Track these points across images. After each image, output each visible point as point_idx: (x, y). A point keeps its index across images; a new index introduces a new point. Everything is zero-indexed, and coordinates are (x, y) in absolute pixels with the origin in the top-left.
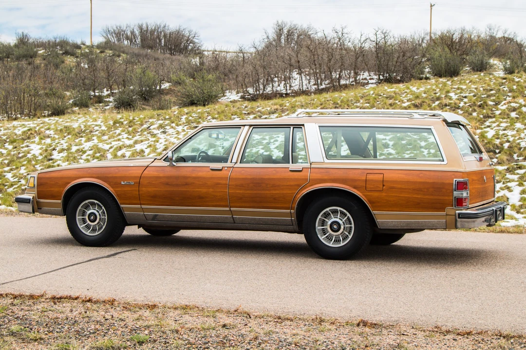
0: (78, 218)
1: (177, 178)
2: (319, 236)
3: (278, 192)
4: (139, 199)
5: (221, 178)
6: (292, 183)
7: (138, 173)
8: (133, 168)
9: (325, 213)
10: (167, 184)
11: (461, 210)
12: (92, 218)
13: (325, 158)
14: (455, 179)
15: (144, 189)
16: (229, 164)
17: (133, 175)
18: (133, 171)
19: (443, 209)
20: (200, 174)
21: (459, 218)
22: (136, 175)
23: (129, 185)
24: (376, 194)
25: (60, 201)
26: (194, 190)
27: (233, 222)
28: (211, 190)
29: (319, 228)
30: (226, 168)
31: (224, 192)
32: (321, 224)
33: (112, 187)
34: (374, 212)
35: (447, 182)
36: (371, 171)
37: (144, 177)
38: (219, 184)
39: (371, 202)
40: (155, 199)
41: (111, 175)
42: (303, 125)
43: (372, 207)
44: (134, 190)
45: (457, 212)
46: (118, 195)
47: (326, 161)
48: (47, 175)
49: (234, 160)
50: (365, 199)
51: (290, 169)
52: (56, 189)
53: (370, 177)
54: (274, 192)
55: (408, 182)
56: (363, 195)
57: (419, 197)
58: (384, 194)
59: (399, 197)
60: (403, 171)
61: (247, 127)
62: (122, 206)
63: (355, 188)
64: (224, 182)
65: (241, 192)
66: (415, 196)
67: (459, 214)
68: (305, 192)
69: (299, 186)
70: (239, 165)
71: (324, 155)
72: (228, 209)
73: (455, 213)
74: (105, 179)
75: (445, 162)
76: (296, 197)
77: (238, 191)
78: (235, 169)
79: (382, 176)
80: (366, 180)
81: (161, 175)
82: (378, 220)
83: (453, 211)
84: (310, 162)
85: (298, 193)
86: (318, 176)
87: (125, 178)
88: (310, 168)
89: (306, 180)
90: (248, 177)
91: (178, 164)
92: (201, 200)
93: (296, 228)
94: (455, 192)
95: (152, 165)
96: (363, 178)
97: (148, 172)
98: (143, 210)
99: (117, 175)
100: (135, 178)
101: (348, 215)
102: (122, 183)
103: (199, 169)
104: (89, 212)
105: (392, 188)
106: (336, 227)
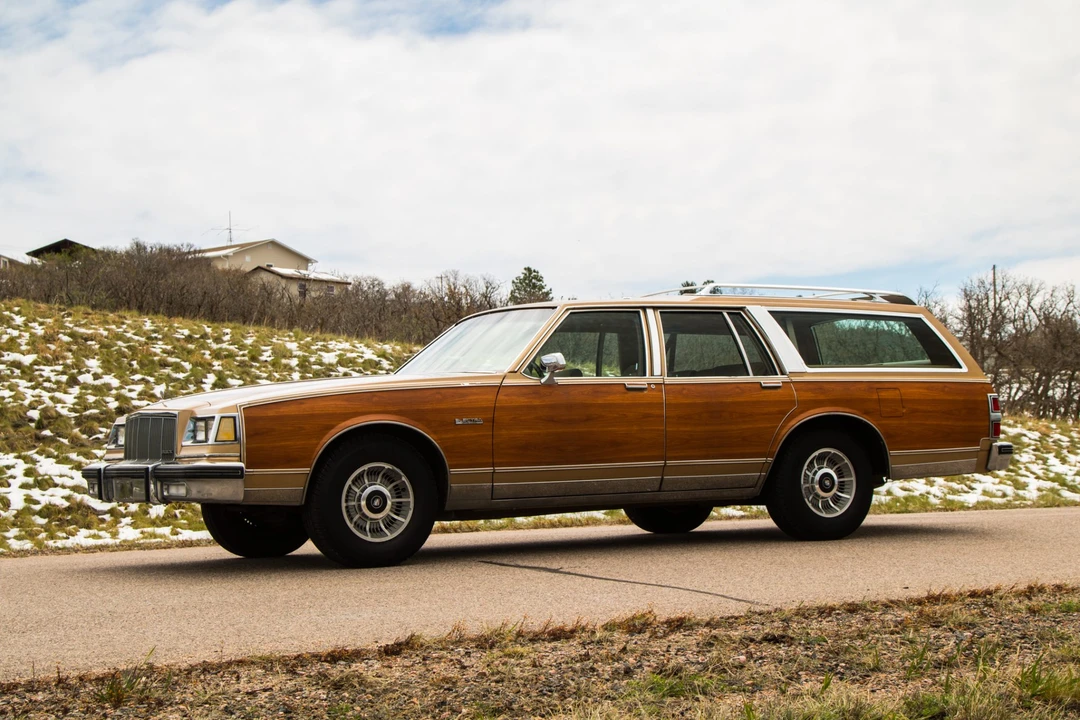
0: (345, 505)
1: (570, 407)
2: (806, 500)
3: (750, 426)
4: (492, 455)
5: (650, 405)
6: (772, 410)
7: (487, 400)
9: (812, 460)
10: (551, 420)
12: (377, 502)
13: (805, 365)
14: (989, 395)
15: (504, 432)
16: (650, 379)
17: (477, 405)
18: (475, 397)
19: (977, 442)
20: (611, 399)
21: (999, 453)
22: (484, 404)
23: (474, 426)
24: (894, 422)
25: (306, 470)
26: (604, 429)
27: (657, 489)
28: (635, 428)
30: (653, 387)
31: (658, 430)
33: (435, 432)
34: (891, 452)
35: (980, 398)
36: (887, 386)
37: (503, 408)
38: (648, 416)
39: (888, 436)
40: (526, 452)
41: (429, 407)
42: (742, 309)
43: (890, 444)
44: (482, 436)
45: (995, 444)
47: (808, 370)
48: (271, 413)
49: (657, 371)
50: (882, 431)
51: (764, 385)
52: (297, 443)
53: (884, 395)
54: (744, 427)
55: (935, 401)
56: (878, 424)
58: (905, 422)
59: (924, 425)
60: (923, 385)
61: (649, 311)
62: (453, 471)
63: (866, 413)
64: (657, 412)
65: (688, 429)
66: (944, 423)
67: (1000, 447)
68: (795, 423)
69: (783, 413)
70: (667, 379)
71: (802, 361)
72: (661, 462)
73: (991, 446)
74: (418, 415)
75: (965, 369)
76: (778, 434)
77: (681, 429)
78: (669, 387)
79: (898, 392)
80: (879, 401)
81: (537, 402)
82: (893, 466)
83: (989, 443)
84: (783, 373)
85: (782, 427)
86: (809, 396)
87: (461, 412)
88: (792, 382)
89: (792, 403)
90: (699, 401)
91: (561, 380)
92: (615, 448)
93: (757, 491)
94: (992, 414)
95: (507, 382)
96: (875, 397)
97: (506, 398)
98: (493, 476)
99: (443, 406)
100: (484, 409)
101: (847, 461)
102: (458, 422)
103: (605, 389)
104: (369, 490)
105: (915, 411)
106: (827, 483)
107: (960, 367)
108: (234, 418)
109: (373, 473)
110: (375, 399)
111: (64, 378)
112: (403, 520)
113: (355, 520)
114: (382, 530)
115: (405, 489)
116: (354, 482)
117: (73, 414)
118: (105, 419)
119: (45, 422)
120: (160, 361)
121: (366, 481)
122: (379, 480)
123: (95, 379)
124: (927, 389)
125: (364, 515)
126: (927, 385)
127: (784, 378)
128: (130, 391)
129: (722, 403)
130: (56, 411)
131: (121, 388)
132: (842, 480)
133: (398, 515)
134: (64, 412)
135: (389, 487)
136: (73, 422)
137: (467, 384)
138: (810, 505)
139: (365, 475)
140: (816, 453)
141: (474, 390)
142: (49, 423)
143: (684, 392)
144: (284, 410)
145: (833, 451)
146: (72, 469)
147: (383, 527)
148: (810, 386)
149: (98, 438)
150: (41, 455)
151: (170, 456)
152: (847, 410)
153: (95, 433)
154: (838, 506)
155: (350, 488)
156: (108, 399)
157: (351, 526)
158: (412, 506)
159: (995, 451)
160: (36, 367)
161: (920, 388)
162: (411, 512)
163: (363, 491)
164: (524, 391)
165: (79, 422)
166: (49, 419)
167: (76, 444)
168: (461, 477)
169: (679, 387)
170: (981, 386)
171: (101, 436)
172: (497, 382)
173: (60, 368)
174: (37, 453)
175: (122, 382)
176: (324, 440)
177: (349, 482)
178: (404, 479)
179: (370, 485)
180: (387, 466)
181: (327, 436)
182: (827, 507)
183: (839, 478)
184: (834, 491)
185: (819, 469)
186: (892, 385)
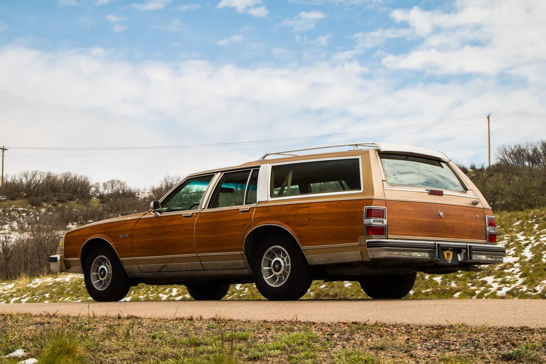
0: (93, 274)
1: (159, 227)
2: (264, 276)
3: (230, 234)
6: (241, 224)
7: (132, 226)
8: (130, 221)
9: (269, 253)
10: (152, 234)
11: (372, 238)
12: (102, 273)
13: (269, 197)
14: (365, 207)
15: (135, 241)
16: (198, 210)
19: (355, 240)
20: (175, 222)
21: (368, 247)
22: (130, 228)
23: (125, 238)
24: (303, 228)
25: (78, 259)
26: (171, 238)
27: (202, 268)
28: (182, 237)
29: (264, 268)
30: (195, 215)
31: (192, 238)
32: (267, 265)
34: (303, 248)
35: (359, 210)
37: (136, 230)
38: (188, 230)
39: (299, 237)
40: (143, 250)
42: (260, 167)
43: (301, 242)
44: (128, 243)
45: (367, 241)
46: (117, 249)
47: (270, 199)
48: (71, 235)
49: (203, 207)
50: (295, 234)
51: (240, 210)
52: (76, 247)
53: (300, 211)
54: (228, 234)
55: (328, 214)
56: (293, 230)
57: (337, 228)
58: (309, 228)
59: (321, 229)
60: (323, 204)
61: (219, 174)
62: (121, 259)
63: (287, 223)
64: (192, 228)
65: (204, 236)
66: (333, 227)
67: (368, 242)
68: (250, 231)
69: (245, 225)
70: (207, 210)
71: (269, 194)
72: (194, 255)
73: (365, 242)
74: (109, 234)
76: (242, 238)
79: (308, 209)
80: (296, 215)
81: (148, 226)
82: (307, 256)
85: (245, 233)
86: (260, 215)
87: (122, 232)
88: (256, 207)
89: (251, 219)
90: (209, 221)
94: (365, 220)
95: (143, 217)
96: (294, 213)
97: (139, 224)
98: (137, 262)
101: (286, 252)
102: (120, 236)
103: (175, 217)
104: (100, 267)
105: (315, 221)
106: (277, 266)
107: (361, 189)
108: (63, 238)
112: (109, 281)
113: (96, 281)
124: (327, 206)
126: (328, 203)
127: (254, 205)
137: (129, 219)
138: (267, 279)
152: (278, 222)
155: (94, 266)
157: (93, 283)
158: (111, 275)
162: (111, 278)
164: (147, 220)
172: (139, 217)
177: (93, 263)
178: (109, 263)
180: (104, 257)
184: (281, 271)
186: (306, 205)
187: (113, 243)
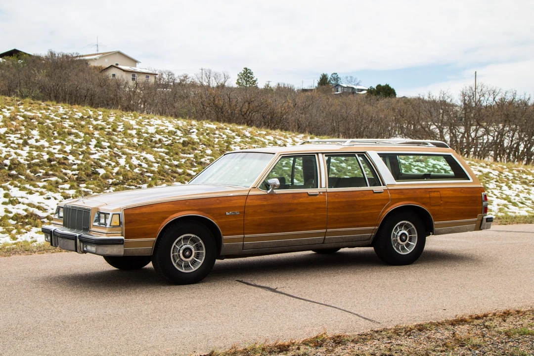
0: (172, 255)
1: (281, 205)
3: (368, 212)
4: (243, 229)
5: (320, 203)
6: (378, 203)
7: (241, 202)
9: (397, 227)
10: (272, 211)
11: (486, 216)
12: (187, 253)
13: (394, 181)
14: (482, 193)
15: (249, 218)
16: (320, 189)
17: (237, 205)
18: (235, 201)
19: (476, 216)
20: (301, 200)
21: (487, 221)
22: (240, 205)
23: (235, 215)
24: (437, 208)
25: (154, 239)
26: (298, 215)
27: (322, 243)
28: (312, 214)
30: (321, 193)
31: (323, 215)
33: (216, 219)
34: (435, 223)
35: (478, 195)
36: (433, 190)
37: (249, 206)
38: (319, 208)
39: (433, 215)
40: (260, 227)
41: (213, 207)
42: (365, 152)
44: (239, 220)
46: (221, 227)
47: (396, 183)
48: (137, 212)
49: (323, 186)
50: (431, 212)
51: (374, 191)
52: (150, 226)
53: (433, 195)
54: (365, 212)
55: (457, 197)
56: (429, 209)
58: (442, 208)
59: (451, 209)
62: (224, 237)
63: (424, 204)
64: (323, 206)
65: (338, 214)
66: (460, 208)
67: (487, 219)
68: (389, 210)
69: (384, 205)
70: (328, 189)
71: (393, 178)
73: (483, 218)
74: (208, 211)
75: (471, 181)
76: (381, 215)
77: (335, 214)
78: (329, 193)
79: (439, 193)
80: (430, 198)
81: (265, 203)
82: (436, 229)
83: (481, 217)
84: (384, 185)
85: (383, 212)
86: (397, 196)
87: (228, 209)
88: (388, 189)
89: (388, 200)
90: (343, 200)
91: (277, 191)
92: (302, 224)
93: (370, 242)
94: (484, 203)
95: (251, 193)
96: (428, 196)
97: (251, 201)
98: (244, 239)
99: (220, 206)
100: (240, 207)
101: (413, 227)
102: (227, 214)
103: (298, 195)
104: (184, 247)
105: (447, 202)
106: (404, 238)
107: (469, 180)
108: (119, 214)
109: (186, 239)
110: (187, 203)
111: (21, 141)
112: (200, 261)
113: (177, 261)
114: (190, 266)
115: (201, 246)
116: (176, 244)
117: (27, 162)
118: (42, 165)
119: (13, 166)
120: (68, 132)
121: (182, 243)
122: (189, 242)
123: (36, 142)
124: (453, 191)
125: (181, 259)
126: (453, 189)
127: (385, 187)
128: (54, 149)
129: (354, 201)
130: (18, 161)
131: (50, 147)
132: (411, 236)
133: (197, 259)
134: (22, 161)
135: (194, 245)
136: (26, 166)
137: (232, 195)
138: (395, 249)
139: (182, 240)
140: (399, 224)
141: (236, 198)
142: (15, 167)
143: (337, 196)
144: (144, 210)
145: (407, 222)
146: (27, 193)
147: (190, 264)
148: (397, 191)
149: (39, 176)
150: (12, 185)
151: (87, 229)
152: (415, 203)
153: (38, 173)
154: (409, 249)
155: (175, 246)
156: (43, 154)
157: (175, 265)
158: (204, 254)
159: (484, 221)
160: (7, 135)
161: (449, 191)
162: (204, 258)
163: (181, 248)
164: (260, 197)
165: (30, 166)
166: (15, 165)
167: (29, 179)
168: (228, 240)
169: (334, 193)
170: (479, 189)
171: (41, 174)
172: (246, 193)
173: (19, 136)
174: (10, 184)
175: (50, 144)
176: (162, 225)
177: (174, 244)
178: (201, 241)
179: (184, 245)
180: (193, 236)
181: (164, 222)
182: (403, 249)
183: (409, 235)
184: (407, 241)
185: (400, 231)
186: (436, 190)
187: (216, 221)
